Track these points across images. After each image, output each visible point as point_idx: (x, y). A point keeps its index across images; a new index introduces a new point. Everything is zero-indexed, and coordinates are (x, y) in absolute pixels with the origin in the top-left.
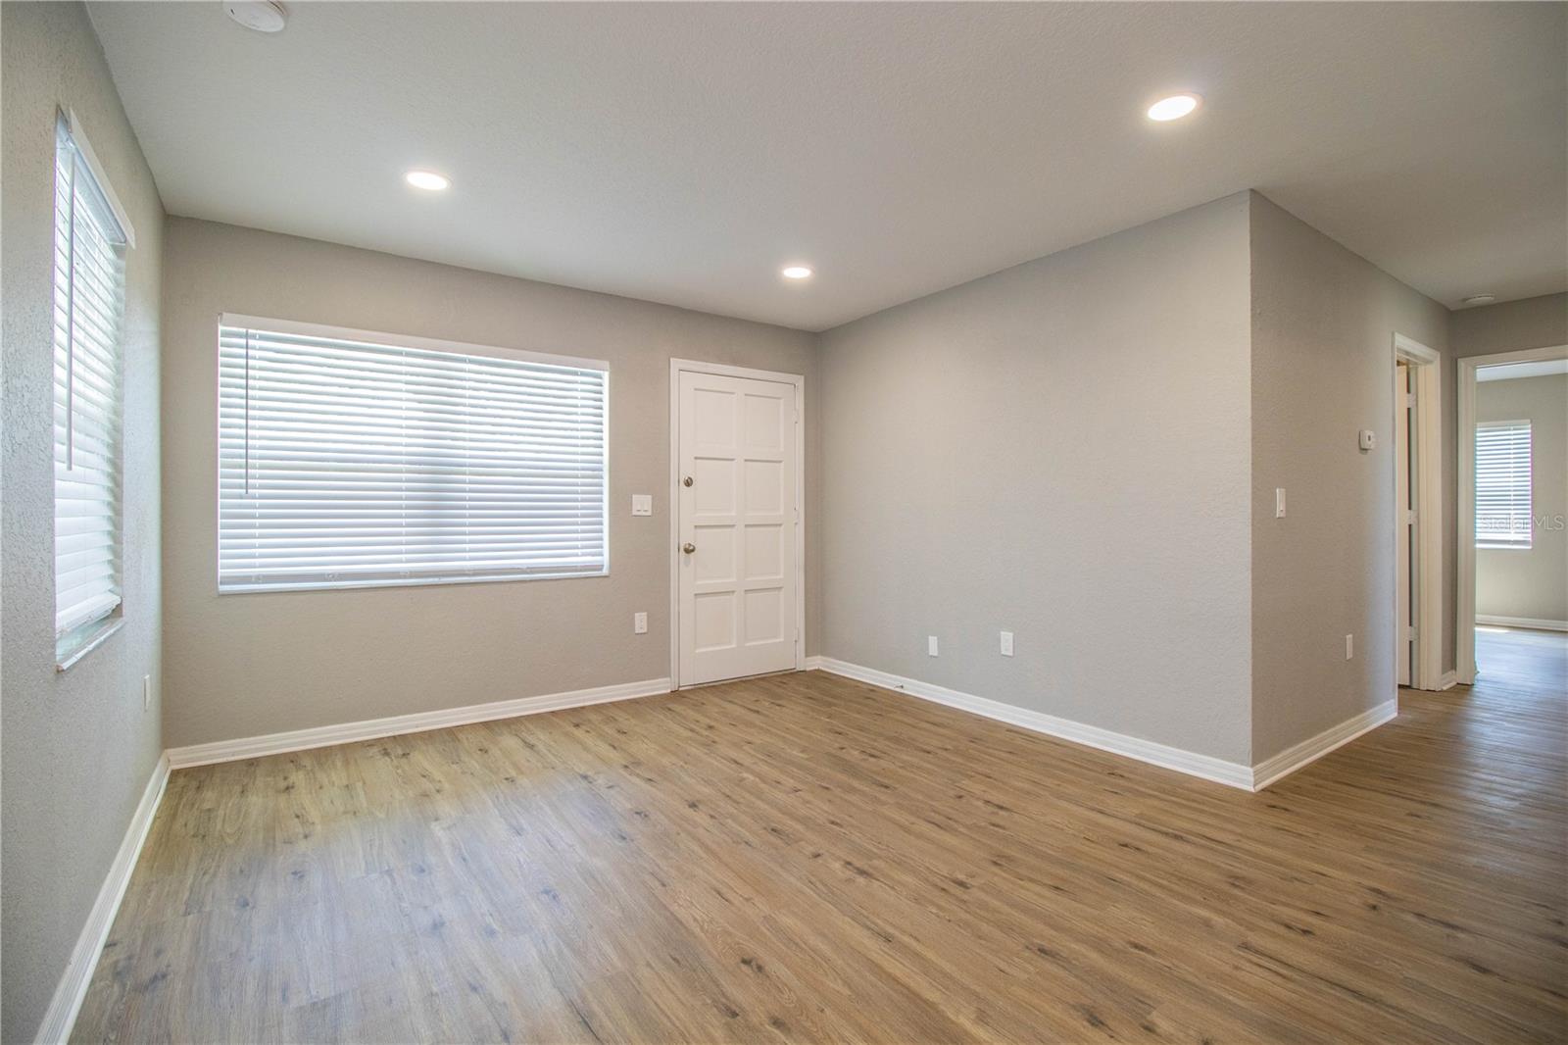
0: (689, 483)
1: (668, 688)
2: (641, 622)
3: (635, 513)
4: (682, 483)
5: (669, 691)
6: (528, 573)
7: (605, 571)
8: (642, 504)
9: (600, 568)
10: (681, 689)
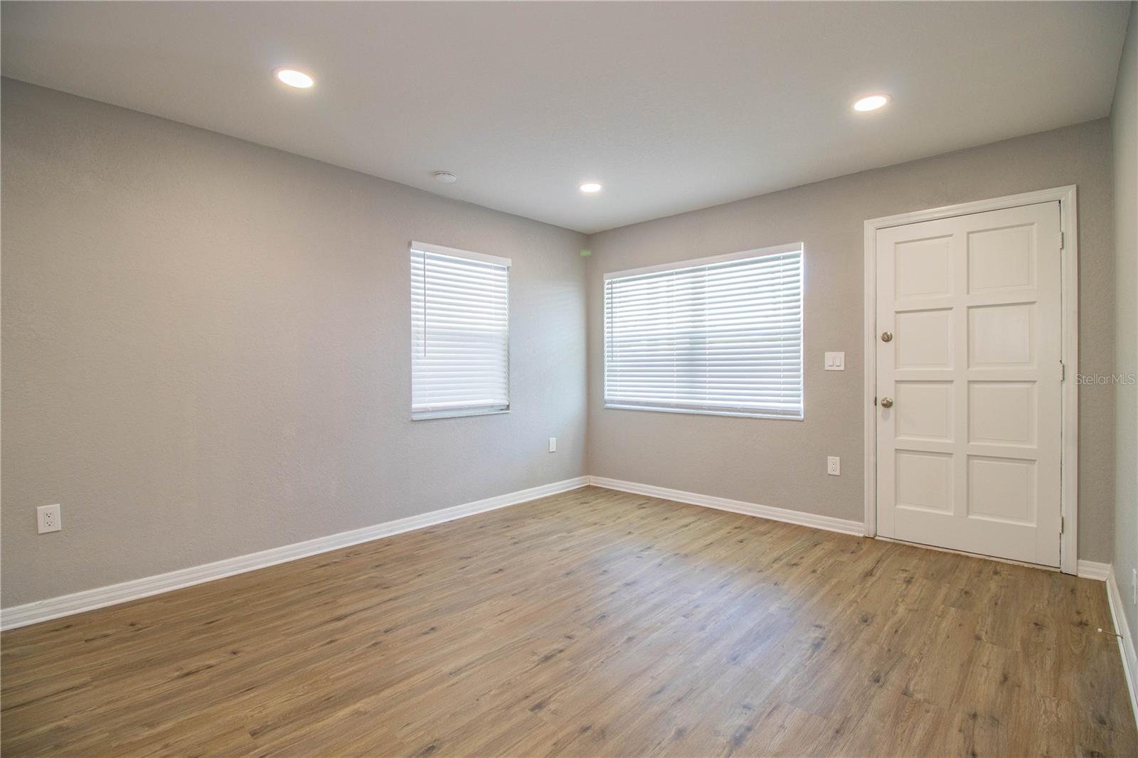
0: (887, 338)
1: (860, 532)
2: (833, 466)
3: (827, 368)
4: (879, 339)
5: (862, 535)
6: (741, 412)
7: (802, 417)
8: (835, 360)
9: (797, 413)
10: (877, 538)
